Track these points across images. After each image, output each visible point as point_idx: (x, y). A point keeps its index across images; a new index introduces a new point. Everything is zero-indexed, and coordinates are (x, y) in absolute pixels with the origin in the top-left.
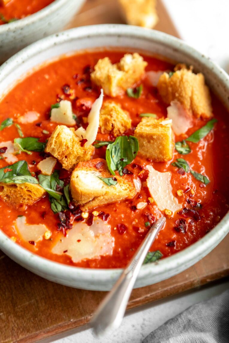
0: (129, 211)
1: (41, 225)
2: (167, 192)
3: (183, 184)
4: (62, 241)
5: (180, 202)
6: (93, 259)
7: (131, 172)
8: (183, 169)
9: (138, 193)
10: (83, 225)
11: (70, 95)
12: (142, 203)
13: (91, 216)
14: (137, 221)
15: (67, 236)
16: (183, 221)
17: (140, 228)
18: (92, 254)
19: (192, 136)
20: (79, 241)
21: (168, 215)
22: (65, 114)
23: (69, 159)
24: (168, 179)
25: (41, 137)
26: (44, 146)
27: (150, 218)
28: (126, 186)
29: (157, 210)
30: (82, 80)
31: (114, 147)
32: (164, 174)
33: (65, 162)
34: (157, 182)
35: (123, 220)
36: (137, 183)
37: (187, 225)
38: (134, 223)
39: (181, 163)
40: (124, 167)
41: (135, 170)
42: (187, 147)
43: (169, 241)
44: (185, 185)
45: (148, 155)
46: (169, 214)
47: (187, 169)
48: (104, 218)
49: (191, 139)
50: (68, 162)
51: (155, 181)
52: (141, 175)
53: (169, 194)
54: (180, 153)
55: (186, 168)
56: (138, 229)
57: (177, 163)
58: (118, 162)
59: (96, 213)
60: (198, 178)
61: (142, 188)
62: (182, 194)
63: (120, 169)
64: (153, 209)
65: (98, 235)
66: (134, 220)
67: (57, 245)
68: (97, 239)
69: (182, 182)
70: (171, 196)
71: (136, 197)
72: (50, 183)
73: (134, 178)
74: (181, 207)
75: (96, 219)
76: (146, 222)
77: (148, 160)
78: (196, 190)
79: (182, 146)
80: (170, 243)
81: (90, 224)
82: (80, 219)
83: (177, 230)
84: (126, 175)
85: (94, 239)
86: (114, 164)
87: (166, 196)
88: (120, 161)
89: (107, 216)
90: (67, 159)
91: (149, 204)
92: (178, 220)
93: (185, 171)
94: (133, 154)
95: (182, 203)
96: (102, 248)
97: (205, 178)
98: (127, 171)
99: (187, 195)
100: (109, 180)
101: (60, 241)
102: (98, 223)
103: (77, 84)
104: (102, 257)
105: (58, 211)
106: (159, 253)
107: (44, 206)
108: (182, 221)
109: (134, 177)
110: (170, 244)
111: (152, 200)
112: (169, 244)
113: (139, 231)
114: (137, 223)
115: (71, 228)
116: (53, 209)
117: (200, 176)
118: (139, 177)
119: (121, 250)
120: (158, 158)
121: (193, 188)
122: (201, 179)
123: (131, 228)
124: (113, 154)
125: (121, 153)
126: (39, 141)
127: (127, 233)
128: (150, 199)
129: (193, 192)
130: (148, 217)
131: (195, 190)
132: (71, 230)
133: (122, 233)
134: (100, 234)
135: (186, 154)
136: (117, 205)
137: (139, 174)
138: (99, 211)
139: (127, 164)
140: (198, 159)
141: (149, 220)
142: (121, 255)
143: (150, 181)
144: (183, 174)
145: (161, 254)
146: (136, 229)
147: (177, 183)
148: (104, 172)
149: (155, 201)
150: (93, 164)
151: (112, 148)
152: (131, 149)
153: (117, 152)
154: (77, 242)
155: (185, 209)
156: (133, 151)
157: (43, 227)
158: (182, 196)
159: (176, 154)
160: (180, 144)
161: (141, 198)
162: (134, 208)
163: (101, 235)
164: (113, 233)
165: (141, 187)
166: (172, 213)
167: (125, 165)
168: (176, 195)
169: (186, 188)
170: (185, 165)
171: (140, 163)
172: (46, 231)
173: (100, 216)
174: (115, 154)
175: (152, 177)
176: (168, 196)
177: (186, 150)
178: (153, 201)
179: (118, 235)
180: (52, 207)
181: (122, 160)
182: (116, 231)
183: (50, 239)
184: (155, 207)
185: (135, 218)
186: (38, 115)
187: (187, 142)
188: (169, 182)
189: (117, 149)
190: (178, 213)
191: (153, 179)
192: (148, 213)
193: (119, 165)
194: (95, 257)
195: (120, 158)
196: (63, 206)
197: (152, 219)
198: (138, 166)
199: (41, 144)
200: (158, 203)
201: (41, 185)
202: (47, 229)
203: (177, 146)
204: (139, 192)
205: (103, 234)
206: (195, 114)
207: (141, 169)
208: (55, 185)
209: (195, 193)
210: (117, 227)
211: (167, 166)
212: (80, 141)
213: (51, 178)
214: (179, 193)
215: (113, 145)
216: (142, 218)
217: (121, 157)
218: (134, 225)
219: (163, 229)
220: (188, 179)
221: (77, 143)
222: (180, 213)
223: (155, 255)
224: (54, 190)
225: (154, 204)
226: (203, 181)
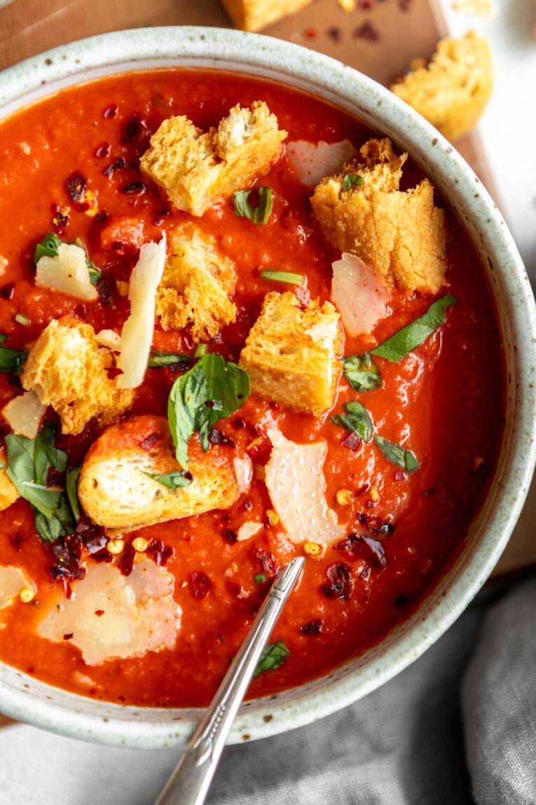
0: (218, 543)
1: (11, 568)
2: (314, 495)
3: (353, 476)
4: (62, 607)
5: (342, 519)
6: (132, 658)
7: (229, 441)
8: (353, 438)
9: (243, 495)
10: (110, 570)
11: (86, 206)
12: (252, 524)
13: (129, 552)
14: (236, 567)
15: (73, 595)
16: (344, 571)
17: (242, 590)
18: (129, 646)
19: (389, 342)
20: (99, 613)
21: (310, 554)
22: (70, 276)
23: (77, 411)
24: (317, 462)
25: (11, 334)
26: (18, 360)
27: (267, 564)
28: (215, 483)
29: (283, 545)
30: (117, 164)
31: (190, 379)
32: (308, 447)
33: (67, 419)
34: (290, 472)
35: (203, 564)
36: (243, 467)
37: (353, 581)
38: (229, 573)
39: (354, 418)
40: (214, 422)
41: (241, 436)
42: (374, 370)
43: (307, 621)
44: (359, 479)
45: (274, 397)
46: (313, 553)
47: (368, 433)
48: (159, 559)
49: (384, 352)
50: (76, 420)
51: (285, 470)
52: (252, 449)
53: (318, 501)
54: (356, 387)
55: (365, 432)
56: (238, 591)
57: (343, 417)
58: (201, 409)
59: (140, 544)
60: (392, 457)
61: (255, 483)
62: (348, 500)
63: (204, 429)
64: (274, 541)
65: (144, 598)
66: (229, 565)
67: (50, 616)
68: (142, 609)
69: (351, 469)
70: (322, 506)
71: (238, 506)
72: (32, 464)
73: (235, 456)
74: (344, 532)
75: (141, 560)
76: (257, 574)
77: (273, 405)
78: (384, 489)
79: (361, 368)
80: (309, 625)
81: (127, 570)
82: (103, 556)
83: (326, 592)
84: (217, 447)
85: (135, 609)
86: (188, 419)
87: (310, 507)
88: (205, 406)
89: (167, 553)
90: (74, 412)
91: (268, 527)
92: (334, 566)
93: (361, 439)
94: (237, 398)
95: (347, 525)
96: (151, 632)
97: (408, 455)
98: (221, 437)
99: (360, 502)
100: (172, 478)
101: (56, 608)
102: (145, 570)
103: (104, 173)
104: (151, 654)
105: (52, 537)
106: (281, 648)
107: (20, 522)
108: (343, 571)
109: (237, 453)
110: (309, 628)
111: (275, 518)
112: (306, 628)
113: (240, 596)
114: (236, 574)
115: (83, 578)
116: (40, 531)
117: (396, 451)
118: (249, 453)
119: (196, 638)
120: (299, 408)
121: (377, 484)
122: (400, 459)
123: (220, 586)
124: (188, 393)
125: (207, 387)
126: (6, 341)
127: (213, 595)
128: (270, 514)
129: (375, 496)
130: (261, 562)
131: (381, 489)
132: (82, 581)
133: (201, 597)
134: (149, 598)
135: (367, 390)
136: (194, 525)
137: (249, 448)
138: (147, 539)
139: (221, 416)
140: (399, 403)
141: (263, 571)
142: (195, 650)
143: (274, 471)
144: (356, 449)
145: (286, 651)
146: (233, 588)
147: (339, 471)
148: (163, 457)
149: (282, 520)
150: (135, 440)
151: (186, 382)
152: (231, 388)
153: (198, 385)
154: (95, 615)
155: (352, 536)
156: (236, 393)
157: (18, 572)
158: (348, 507)
159: (345, 388)
160: (356, 361)
161: (250, 509)
162: (230, 537)
163: (151, 601)
164: (179, 596)
165: (251, 479)
166: (321, 547)
167: (217, 418)
168: (333, 503)
169: (361, 484)
170: (363, 423)
171: (253, 415)
172: (24, 588)
173: (151, 551)
174: (193, 391)
175: (279, 461)
176: (313, 507)
177: (370, 379)
178: (277, 520)
179: (191, 602)
180: (38, 527)
181: (209, 404)
182: (187, 592)
183: (33, 602)
184: (280, 536)
185: (233, 560)
186: (6, 262)
187: (375, 359)
188: (321, 471)
189: (199, 379)
190: (334, 547)
191: (281, 464)
192: (263, 551)
193: (203, 417)
194: (135, 654)
195: (204, 399)
196: (64, 521)
197: (270, 568)
198: (248, 424)
199: (13, 354)
200: (289, 527)
201: (12, 470)
202: (27, 582)
203: (348, 366)
204: (247, 492)
205: (156, 599)
206: (399, 288)
207: (254, 433)
208: (44, 469)
209: (381, 498)
210: (190, 579)
211: (318, 427)
212: (106, 369)
213: (36, 450)
214: (342, 497)
215: (188, 376)
216: (247, 563)
217: (207, 395)
218: (228, 577)
219: (296, 589)
220: (366, 460)
221: (97, 373)
222: (339, 547)
223: (273, 653)
224: (41, 484)
225: (279, 528)
226: (402, 463)
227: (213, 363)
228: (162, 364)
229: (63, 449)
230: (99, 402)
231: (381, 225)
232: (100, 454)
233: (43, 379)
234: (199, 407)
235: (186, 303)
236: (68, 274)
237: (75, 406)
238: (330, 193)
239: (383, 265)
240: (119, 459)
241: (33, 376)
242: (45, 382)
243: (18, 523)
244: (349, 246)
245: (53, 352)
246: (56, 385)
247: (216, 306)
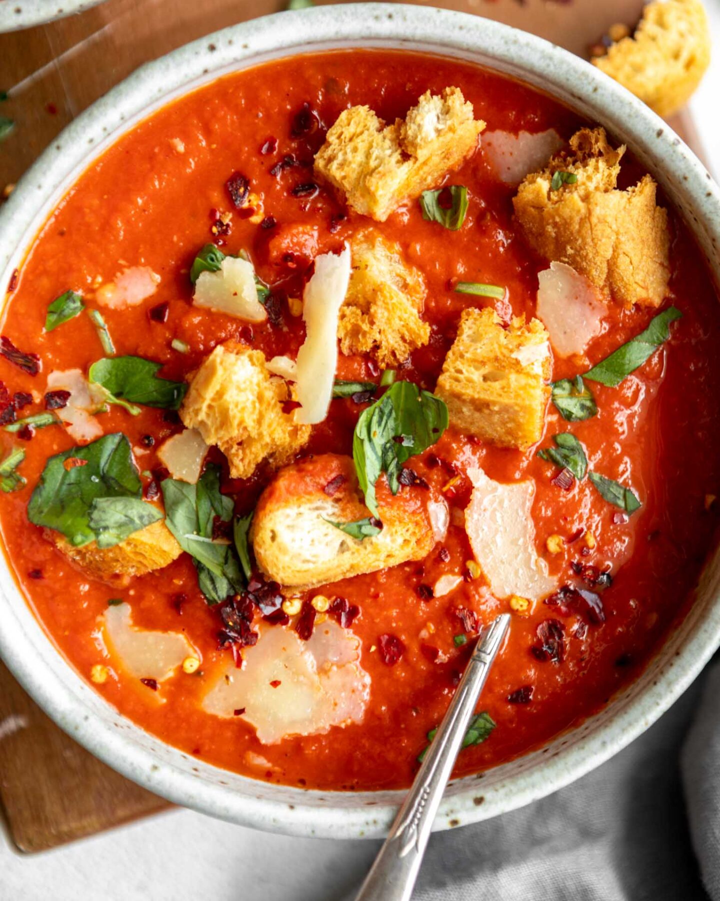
0: (411, 600)
1: (172, 634)
2: (521, 542)
3: (565, 519)
4: (231, 678)
5: (554, 568)
6: (313, 735)
7: (422, 482)
8: (565, 476)
9: (438, 544)
10: (287, 633)
11: (250, 212)
12: (450, 577)
13: (308, 613)
14: (432, 627)
15: (244, 663)
16: (557, 629)
17: (440, 653)
18: (311, 721)
19: (604, 363)
20: (275, 684)
21: (517, 610)
22: (235, 294)
23: (248, 451)
24: (524, 504)
25: (167, 362)
26: (176, 392)
27: (469, 624)
28: (407, 531)
29: (486, 600)
30: (285, 162)
31: (377, 411)
32: (515, 487)
33: (236, 461)
34: (493, 518)
35: (394, 625)
36: (439, 512)
37: (566, 640)
38: (424, 634)
39: (565, 452)
40: (403, 460)
41: (436, 476)
42: (588, 396)
43: (516, 688)
44: (572, 522)
45: (473, 430)
46: (521, 609)
47: (581, 470)
48: (343, 619)
49: (599, 375)
50: (246, 461)
51: (488, 514)
52: (449, 490)
53: (526, 549)
54: (567, 417)
55: (579, 469)
56: (435, 654)
57: (553, 452)
58: (388, 445)
59: (321, 603)
60: (610, 496)
61: (452, 529)
62: (560, 547)
63: (392, 468)
64: (477, 597)
65: (327, 666)
66: (424, 625)
67: (217, 689)
68: (324, 678)
69: (564, 511)
70: (530, 555)
71: (433, 557)
72: (194, 513)
73: (430, 499)
74: (556, 584)
75: (322, 621)
76: (457, 635)
77: (471, 439)
78: (602, 535)
79: (572, 394)
80: (518, 692)
81: (306, 634)
82: (278, 618)
83: (537, 654)
84: (408, 489)
85: (316, 678)
86: (374, 457)
87: (516, 556)
88: (393, 442)
89: (353, 613)
90: (244, 453)
91: (469, 580)
92: (545, 624)
93: (574, 477)
94: (431, 432)
95: (559, 575)
96: (336, 704)
97: (627, 494)
98: (413, 478)
99: (574, 549)
100: (360, 527)
101: (224, 678)
102: (327, 632)
103: (270, 172)
104: (335, 729)
105: (219, 597)
106: (486, 720)
107: (181, 579)
108: (555, 629)
109: (431, 495)
110: (518, 696)
111: (477, 570)
112: (514, 696)
113: (437, 661)
114: (432, 636)
115: (255, 644)
116: (205, 591)
117: (614, 490)
118: (445, 495)
119: (388, 709)
120: (502, 442)
121: (594, 528)
122: (619, 498)
123: (415, 649)
124: (374, 427)
125: (396, 419)
126: (161, 372)
127: (406, 660)
128: (470, 565)
129: (592, 541)
130: (462, 621)
131: (598, 533)
132: (254, 647)
133: (393, 662)
134: (332, 665)
135: (580, 419)
136: (382, 580)
137: (445, 489)
138: (329, 597)
139: (412, 453)
140: (616, 433)
141: (464, 630)
142: (387, 721)
143: (476, 516)
144: (569, 487)
145: (491, 723)
146: (429, 652)
147: (549, 513)
148: (348, 502)
149: (486, 572)
150: (318, 484)
151: (373, 415)
152: (425, 421)
153: (385, 418)
154: (271, 686)
155: (565, 589)
156: (431, 426)
157: (180, 639)
158: (560, 555)
159: (554, 418)
160: (566, 385)
161: (447, 560)
162: (425, 592)
163: (335, 668)
164: (367, 662)
165: (447, 525)
166: (529, 602)
167: (407, 456)
168: (543, 549)
169: (574, 530)
170: (576, 457)
171: (448, 450)
172: (188, 657)
173: (334, 611)
174: (380, 425)
175: (480, 502)
176: (521, 555)
177: (583, 407)
178: (479, 572)
179: (381, 668)
180: (202, 586)
181: (398, 439)
182: (376, 656)
183: (198, 673)
184: (483, 590)
185: (429, 619)
186: (158, 278)
187: (588, 383)
188: (528, 514)
189: (387, 411)
190: (544, 602)
191: (482, 507)
192: (464, 608)
193: (390, 455)
194: (318, 729)
195: (392, 434)
196: (232, 579)
197: (473, 627)
198: (443, 461)
199: (168, 386)
200: (495, 581)
201: (172, 521)
202: (191, 651)
203: (557, 391)
204: (443, 541)
205: (341, 666)
206: (616, 300)
207: (450, 471)
208: (209, 519)
209: (598, 544)
210: (379, 642)
211: (524, 464)
212: (281, 402)
213: (198, 497)
214: (553, 544)
215: (376, 408)
216: (445, 623)
217: (395, 429)
218: (423, 639)
219: (502, 652)
220: (580, 500)
221: (270, 407)
222: (550, 601)
223: (476, 725)
224: (206, 536)
225: (482, 581)
226: (621, 503)
227: (403, 393)
228: (344, 394)
229: (229, 495)
230: (273, 440)
231: (599, 230)
232: (278, 501)
233: (208, 415)
234: (387, 443)
235: (372, 323)
236: (234, 292)
237: (245, 446)
238: (538, 194)
239: (599, 275)
240: (299, 506)
241: (197, 412)
242: (211, 419)
243: (178, 582)
244: (559, 253)
245: (222, 384)
246: (224, 421)
247: (406, 326)
